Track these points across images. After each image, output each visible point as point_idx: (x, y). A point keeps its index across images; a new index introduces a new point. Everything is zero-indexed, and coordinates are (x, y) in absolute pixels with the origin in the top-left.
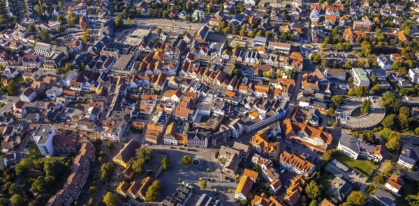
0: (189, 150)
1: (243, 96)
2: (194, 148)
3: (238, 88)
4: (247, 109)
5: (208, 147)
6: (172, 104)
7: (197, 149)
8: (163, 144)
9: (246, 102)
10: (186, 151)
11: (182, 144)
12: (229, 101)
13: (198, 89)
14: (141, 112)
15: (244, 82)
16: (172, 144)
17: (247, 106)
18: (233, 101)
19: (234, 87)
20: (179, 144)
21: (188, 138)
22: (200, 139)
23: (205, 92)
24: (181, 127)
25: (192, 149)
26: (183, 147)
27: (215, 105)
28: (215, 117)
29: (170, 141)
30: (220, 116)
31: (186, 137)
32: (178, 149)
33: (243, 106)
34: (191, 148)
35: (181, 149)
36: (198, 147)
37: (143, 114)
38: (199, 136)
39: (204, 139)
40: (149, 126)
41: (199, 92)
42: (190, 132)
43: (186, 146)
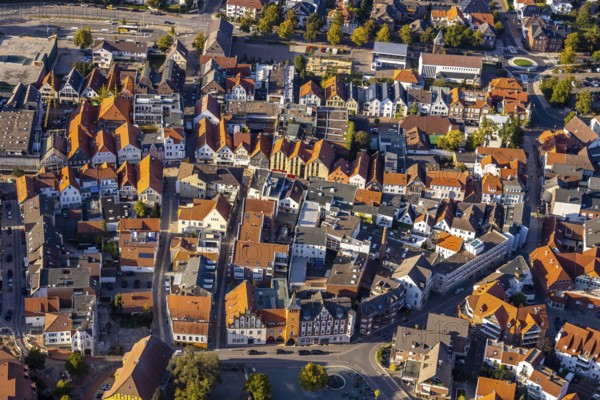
0: (302, 353)
1: (403, 199)
2: (314, 346)
3: (381, 180)
4: (422, 234)
5: (353, 340)
6: (216, 237)
7: (324, 348)
8: (224, 344)
9: (414, 216)
10: (296, 357)
11: (280, 340)
12: (369, 216)
13: (273, 193)
14: (125, 268)
15: (391, 165)
16: (251, 341)
17: (421, 226)
18: (381, 216)
19: (368, 179)
20: (271, 341)
21: (301, 319)
22: (335, 317)
23: (295, 197)
24: (267, 292)
25: (310, 348)
26: (282, 346)
27: (338, 228)
28: (346, 260)
29: (247, 332)
30: (361, 256)
31: (297, 316)
32: (270, 352)
33: (411, 227)
34: (305, 348)
35: (280, 352)
36: (325, 341)
37: (131, 274)
38: (333, 309)
39: (346, 317)
40: (172, 302)
41: (277, 199)
42: (303, 301)
43: (291, 342)
